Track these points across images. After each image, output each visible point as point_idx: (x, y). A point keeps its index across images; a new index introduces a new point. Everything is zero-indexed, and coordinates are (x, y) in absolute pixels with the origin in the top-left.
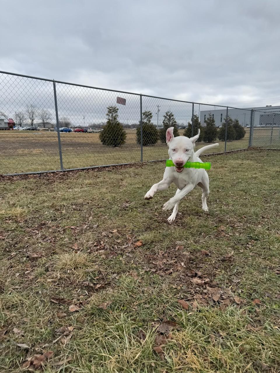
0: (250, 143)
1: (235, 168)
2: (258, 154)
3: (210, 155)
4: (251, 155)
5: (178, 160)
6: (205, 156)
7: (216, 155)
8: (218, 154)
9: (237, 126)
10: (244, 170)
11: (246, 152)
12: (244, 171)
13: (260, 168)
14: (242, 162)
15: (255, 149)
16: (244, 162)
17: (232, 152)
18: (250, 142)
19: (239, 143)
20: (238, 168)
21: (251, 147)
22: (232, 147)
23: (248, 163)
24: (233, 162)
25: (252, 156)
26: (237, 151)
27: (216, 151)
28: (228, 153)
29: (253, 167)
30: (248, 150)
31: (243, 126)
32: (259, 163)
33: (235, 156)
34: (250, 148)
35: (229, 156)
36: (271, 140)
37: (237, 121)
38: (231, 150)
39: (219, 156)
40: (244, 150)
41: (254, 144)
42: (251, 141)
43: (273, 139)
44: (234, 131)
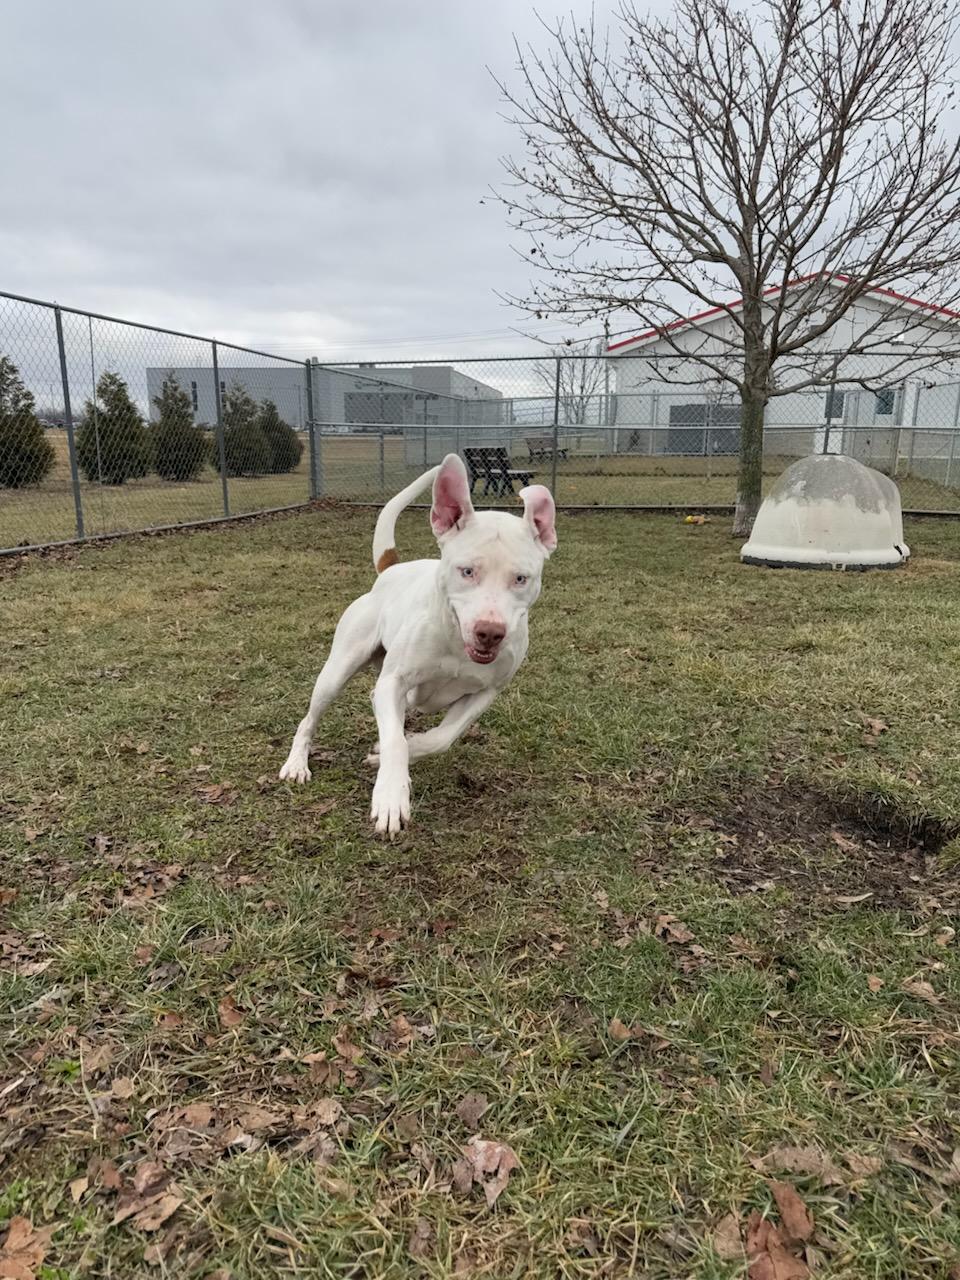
0: (314, 485)
1: (253, 588)
2: (344, 522)
3: (165, 530)
4: (318, 530)
5: (484, 618)
6: (145, 534)
7: (192, 532)
8: (198, 527)
9: (271, 423)
10: (286, 596)
11: (303, 516)
12: (285, 605)
13: (348, 586)
14: (283, 562)
15: (333, 505)
16: (293, 557)
17: (254, 516)
18: (314, 481)
19: (285, 484)
20: (264, 587)
21: (321, 497)
22: (257, 500)
23: (305, 565)
24: (247, 563)
25: (323, 531)
26: (274, 513)
27: (197, 514)
28: (239, 520)
29: (323, 579)
30: (309, 511)
31: (297, 429)
32: (346, 563)
33: (262, 532)
34: (317, 502)
35: (242, 534)
36: (382, 473)
37: (272, 408)
38: (253, 510)
39: (204, 534)
40: (298, 509)
41: (330, 488)
42: (319, 477)
43: (387, 470)
44: (265, 440)
